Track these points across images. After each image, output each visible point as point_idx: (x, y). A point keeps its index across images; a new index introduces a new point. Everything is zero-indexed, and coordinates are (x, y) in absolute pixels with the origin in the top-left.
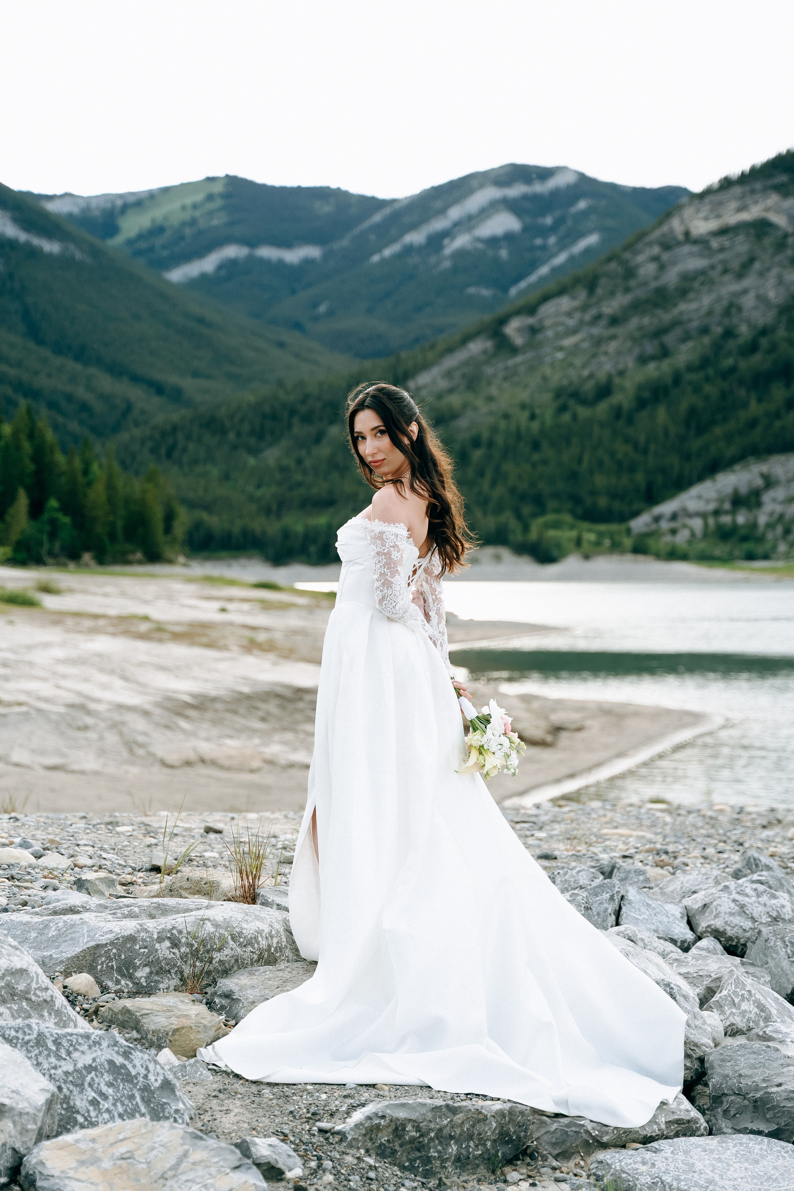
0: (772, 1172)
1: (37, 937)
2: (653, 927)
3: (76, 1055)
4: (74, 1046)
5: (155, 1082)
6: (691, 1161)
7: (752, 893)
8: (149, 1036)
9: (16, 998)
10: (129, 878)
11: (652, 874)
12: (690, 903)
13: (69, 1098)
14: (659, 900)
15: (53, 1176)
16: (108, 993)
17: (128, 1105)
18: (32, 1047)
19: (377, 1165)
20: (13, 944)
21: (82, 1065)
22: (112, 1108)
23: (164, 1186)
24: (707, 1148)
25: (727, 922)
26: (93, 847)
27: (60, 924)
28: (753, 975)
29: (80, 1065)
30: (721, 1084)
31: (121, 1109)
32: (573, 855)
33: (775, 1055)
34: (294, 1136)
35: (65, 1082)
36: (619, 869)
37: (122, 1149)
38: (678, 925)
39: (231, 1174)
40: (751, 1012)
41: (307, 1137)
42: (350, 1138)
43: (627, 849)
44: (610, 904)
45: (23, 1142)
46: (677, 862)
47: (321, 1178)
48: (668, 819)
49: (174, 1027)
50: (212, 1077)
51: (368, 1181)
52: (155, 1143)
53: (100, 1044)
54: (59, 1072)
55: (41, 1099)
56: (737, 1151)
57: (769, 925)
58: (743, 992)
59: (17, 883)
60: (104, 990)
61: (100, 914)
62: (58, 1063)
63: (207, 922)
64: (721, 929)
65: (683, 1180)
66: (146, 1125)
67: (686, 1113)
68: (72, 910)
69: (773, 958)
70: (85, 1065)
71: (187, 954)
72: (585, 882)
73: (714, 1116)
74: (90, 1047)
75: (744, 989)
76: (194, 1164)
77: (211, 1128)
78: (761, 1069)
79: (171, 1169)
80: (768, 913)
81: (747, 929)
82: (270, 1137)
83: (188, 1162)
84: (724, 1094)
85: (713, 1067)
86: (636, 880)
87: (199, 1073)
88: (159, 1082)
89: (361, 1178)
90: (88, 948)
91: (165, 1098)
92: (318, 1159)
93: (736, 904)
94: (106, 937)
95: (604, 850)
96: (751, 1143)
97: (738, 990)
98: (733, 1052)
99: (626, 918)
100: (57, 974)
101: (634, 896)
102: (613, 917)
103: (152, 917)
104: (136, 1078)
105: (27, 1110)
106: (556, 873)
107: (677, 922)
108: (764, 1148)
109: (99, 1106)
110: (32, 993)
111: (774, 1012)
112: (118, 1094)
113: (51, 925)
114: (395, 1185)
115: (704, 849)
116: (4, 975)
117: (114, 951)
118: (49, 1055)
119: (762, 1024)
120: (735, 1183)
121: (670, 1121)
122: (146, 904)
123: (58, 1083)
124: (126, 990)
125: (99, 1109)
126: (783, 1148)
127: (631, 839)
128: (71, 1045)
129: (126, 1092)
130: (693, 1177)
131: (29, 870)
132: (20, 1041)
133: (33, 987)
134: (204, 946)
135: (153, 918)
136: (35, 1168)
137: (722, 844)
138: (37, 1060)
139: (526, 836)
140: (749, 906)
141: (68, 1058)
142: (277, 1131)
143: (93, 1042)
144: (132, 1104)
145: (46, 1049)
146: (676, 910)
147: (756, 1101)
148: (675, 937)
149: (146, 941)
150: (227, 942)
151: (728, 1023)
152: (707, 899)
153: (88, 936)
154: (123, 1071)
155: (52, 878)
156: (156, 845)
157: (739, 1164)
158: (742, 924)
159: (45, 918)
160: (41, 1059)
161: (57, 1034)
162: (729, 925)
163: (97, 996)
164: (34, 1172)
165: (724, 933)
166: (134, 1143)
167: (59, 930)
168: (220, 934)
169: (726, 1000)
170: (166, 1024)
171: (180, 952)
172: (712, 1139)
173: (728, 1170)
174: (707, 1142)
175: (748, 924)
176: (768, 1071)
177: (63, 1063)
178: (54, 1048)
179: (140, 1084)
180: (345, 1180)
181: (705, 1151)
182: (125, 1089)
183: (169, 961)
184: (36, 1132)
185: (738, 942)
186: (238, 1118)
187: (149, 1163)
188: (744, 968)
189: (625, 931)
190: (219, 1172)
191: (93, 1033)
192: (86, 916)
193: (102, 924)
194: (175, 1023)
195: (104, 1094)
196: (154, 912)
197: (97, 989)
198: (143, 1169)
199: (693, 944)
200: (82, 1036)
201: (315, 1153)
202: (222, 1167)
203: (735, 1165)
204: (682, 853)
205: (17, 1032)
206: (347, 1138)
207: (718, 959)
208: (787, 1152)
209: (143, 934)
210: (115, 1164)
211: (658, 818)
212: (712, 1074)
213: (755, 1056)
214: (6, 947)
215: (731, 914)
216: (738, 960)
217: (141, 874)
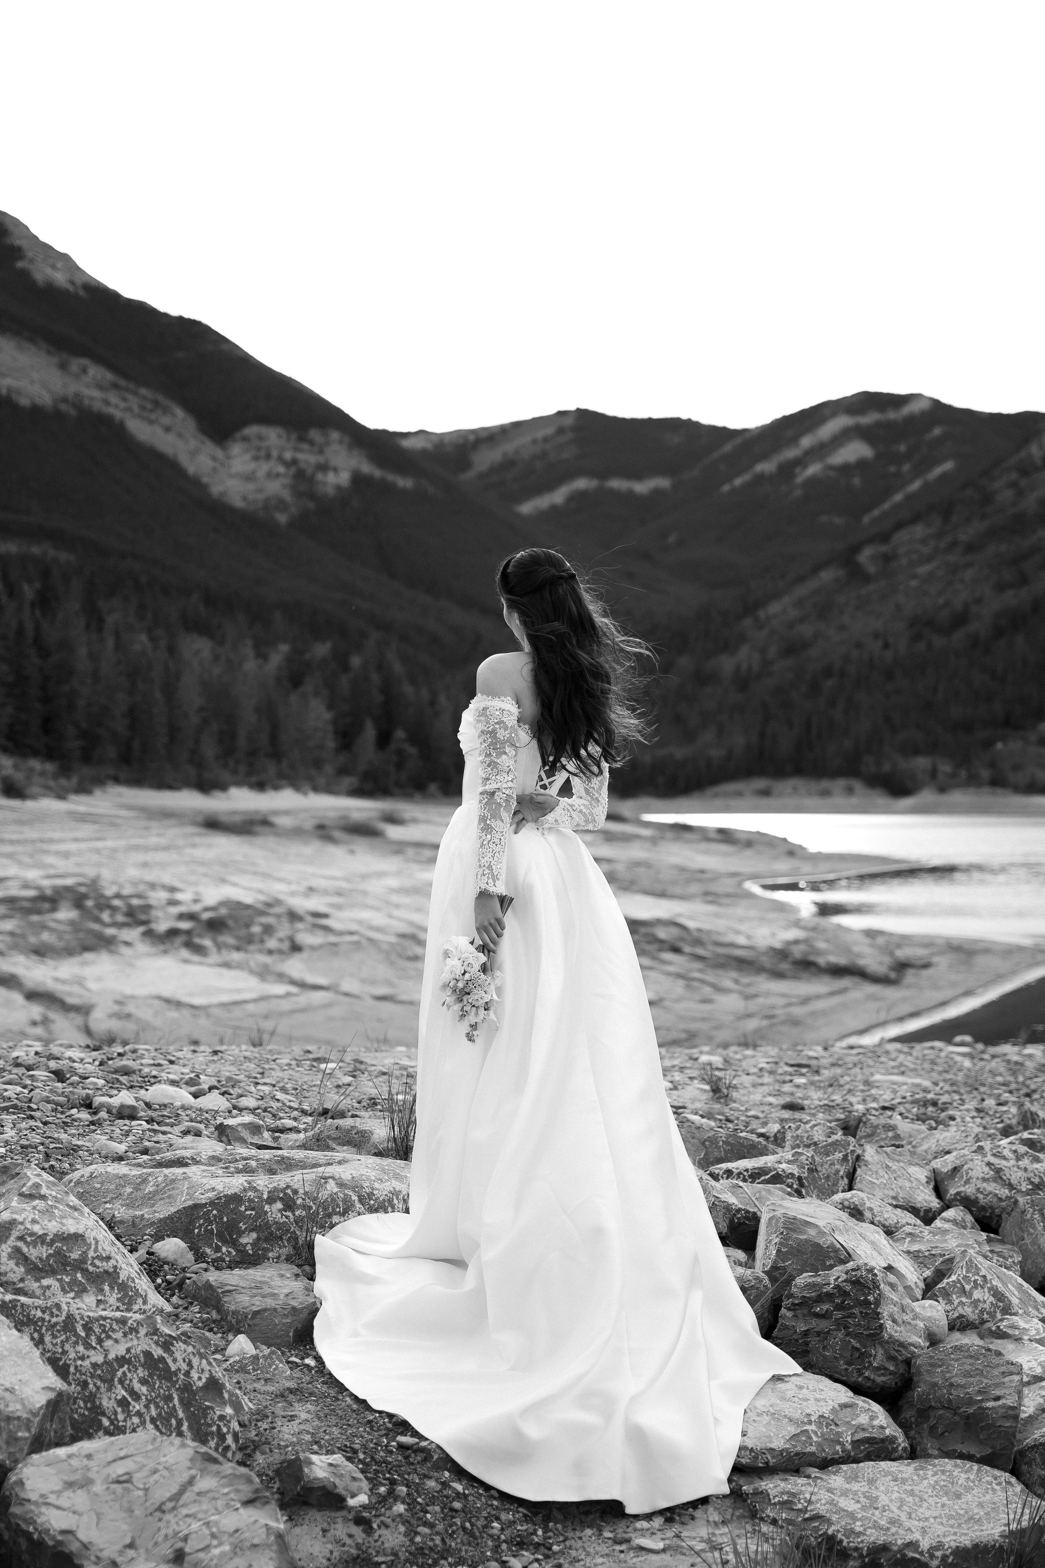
0: (976, 1511)
1: (132, 1192)
2: (892, 1193)
3: (108, 1343)
4: (107, 1333)
5: (198, 1380)
6: (875, 1493)
7: (1011, 1155)
8: (229, 1318)
9: (68, 1268)
10: (289, 1123)
11: (906, 1130)
12: (939, 1166)
13: (95, 1397)
14: (902, 1162)
15: (29, 1501)
16: (203, 1262)
17: (163, 1408)
18: (58, 1331)
19: (467, 1492)
20: (71, 1204)
21: (114, 1356)
22: (144, 1410)
23: (160, 1520)
24: (900, 1476)
25: (979, 1189)
26: (274, 1086)
27: (160, 1179)
28: (999, 1254)
29: (111, 1356)
30: (929, 1394)
31: (154, 1412)
32: (825, 1105)
33: (996, 1360)
34: (364, 1453)
35: (92, 1376)
36: (865, 1123)
37: (120, 1469)
38: (922, 1191)
39: (242, 1511)
40: (985, 1302)
41: (382, 1454)
42: (436, 1457)
43: (893, 1099)
44: (842, 1165)
45: (10, 1454)
46: (943, 1115)
47: (390, 1508)
48: (967, 1063)
49: (255, 1309)
50: (289, 1372)
51: (450, 1514)
52: (159, 1464)
53: (137, 1332)
54: (87, 1363)
55: (40, 1400)
56: (936, 1482)
57: (1028, 1194)
58: (976, 1277)
59: (156, 1127)
60: (200, 1257)
61: (210, 1168)
62: (86, 1353)
63: (331, 1181)
64: (973, 1197)
65: (860, 1520)
66: (154, 1439)
67: (881, 1430)
68: (180, 1163)
69: (1029, 1234)
70: (117, 1356)
71: (304, 1217)
72: (821, 1138)
73: (920, 1433)
74: (125, 1335)
75: (978, 1274)
76: (199, 1494)
77: (266, 1439)
78: (978, 1378)
79: (170, 1499)
80: (1029, 1179)
81: (1004, 1197)
82: (333, 1453)
83: (192, 1491)
84: (931, 1408)
85: (919, 1373)
86: (884, 1136)
87: (274, 1367)
88: (204, 1380)
89: (442, 1509)
90: (184, 1208)
91: (208, 1401)
92: (390, 1484)
93: (991, 1168)
94: (207, 1195)
95: (864, 1100)
96: (956, 1471)
97: (970, 1275)
98: (946, 1355)
99: (860, 1182)
100: (145, 1237)
101: (872, 1156)
102: (846, 1181)
103: (272, 1172)
104: (176, 1375)
105: (18, 1414)
106: (787, 1127)
107: (921, 1187)
108: (972, 1477)
109: (128, 1408)
110: (89, 1262)
111: (1015, 1301)
112: (153, 1394)
113: (150, 1179)
114: (486, 1518)
115: (983, 1100)
116: (53, 1241)
117: (215, 1212)
118: (76, 1343)
119: (999, 1316)
120: (926, 1524)
121: (858, 1441)
122: (267, 1157)
123: (84, 1377)
124: (227, 1259)
125: (129, 1411)
126: (996, 1479)
127: (905, 1087)
128: (104, 1331)
129: (162, 1391)
130: (873, 1515)
131: (179, 1112)
132: (46, 1324)
133: (89, 1256)
134: (325, 1209)
135: (274, 1174)
136: (13, 1489)
137: (1007, 1095)
138: (62, 1347)
139: (784, 1082)
140: (1006, 1170)
141: (98, 1347)
142: (346, 1446)
143: (130, 1328)
144: (168, 1407)
145: (73, 1335)
146: (921, 1174)
147: (968, 1417)
148: (918, 1205)
149: (254, 1202)
150: (353, 1205)
151: (956, 1315)
152: (958, 1162)
153: (187, 1194)
154: (161, 1366)
155: (200, 1122)
156: (349, 1085)
157: (935, 1498)
158: (997, 1192)
159: (145, 1170)
160: (67, 1347)
161: (89, 1317)
162: (982, 1193)
163: (188, 1265)
164: (11, 1494)
165: (976, 1201)
166: (135, 1462)
167: (157, 1186)
168: (345, 1195)
169: (955, 1286)
170: (247, 1304)
171: (294, 1215)
172: (909, 1465)
173: (920, 1506)
174: (901, 1469)
175: (1004, 1192)
176: (985, 1381)
177: (92, 1353)
178: (83, 1334)
179: (180, 1382)
180: (422, 1511)
181: (896, 1480)
182: (162, 1388)
183: (280, 1226)
184: (29, 1441)
185: (993, 1212)
186: (302, 1427)
187: (146, 1490)
188: (990, 1246)
189: (851, 1198)
190: (228, 1506)
191: (131, 1317)
192: (193, 1171)
193: (204, 1181)
194: (258, 1304)
195: (136, 1393)
196: (275, 1167)
197: (190, 1256)
198: (139, 1497)
199: (940, 1214)
200: (118, 1321)
201: (388, 1475)
202: (232, 1500)
203: (931, 1500)
204: (955, 1104)
205: (43, 1312)
206: (432, 1457)
207: (960, 1234)
208: (999, 1484)
209: (251, 1194)
210: (108, 1488)
211: (956, 1063)
212: (918, 1382)
213: (971, 1361)
214: (61, 1207)
215: (984, 1180)
216: (984, 1235)
217: (309, 1119)
